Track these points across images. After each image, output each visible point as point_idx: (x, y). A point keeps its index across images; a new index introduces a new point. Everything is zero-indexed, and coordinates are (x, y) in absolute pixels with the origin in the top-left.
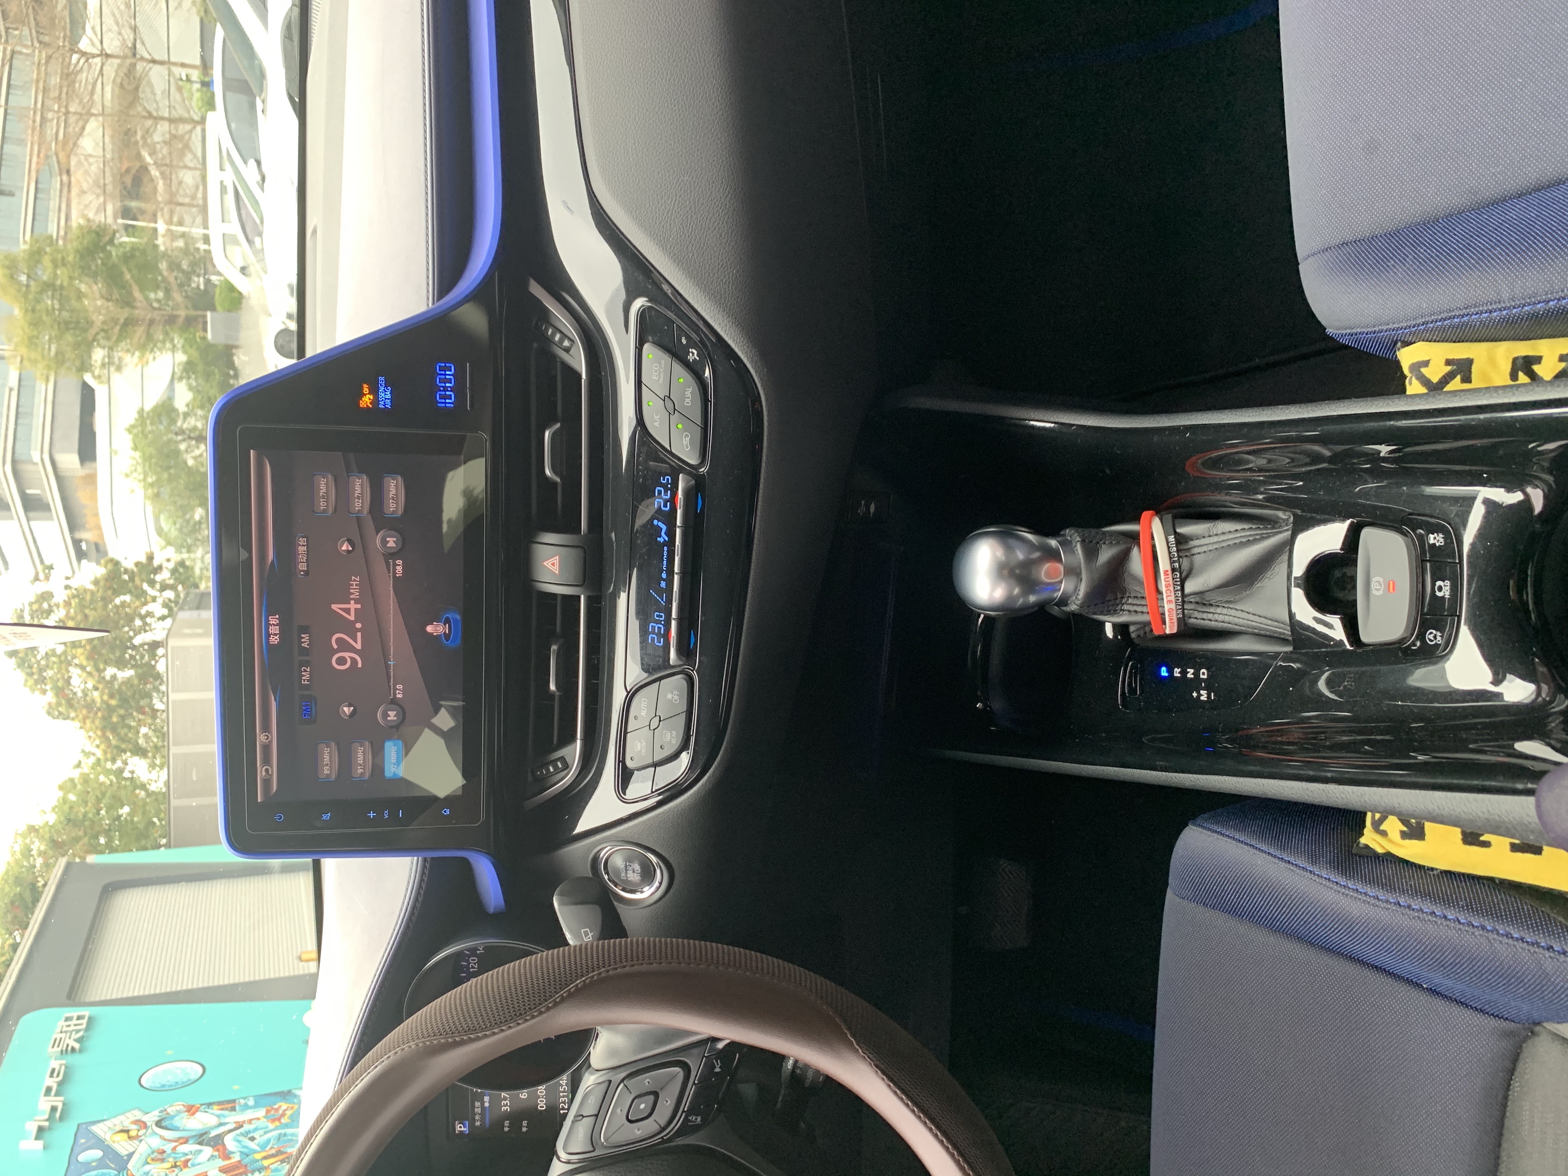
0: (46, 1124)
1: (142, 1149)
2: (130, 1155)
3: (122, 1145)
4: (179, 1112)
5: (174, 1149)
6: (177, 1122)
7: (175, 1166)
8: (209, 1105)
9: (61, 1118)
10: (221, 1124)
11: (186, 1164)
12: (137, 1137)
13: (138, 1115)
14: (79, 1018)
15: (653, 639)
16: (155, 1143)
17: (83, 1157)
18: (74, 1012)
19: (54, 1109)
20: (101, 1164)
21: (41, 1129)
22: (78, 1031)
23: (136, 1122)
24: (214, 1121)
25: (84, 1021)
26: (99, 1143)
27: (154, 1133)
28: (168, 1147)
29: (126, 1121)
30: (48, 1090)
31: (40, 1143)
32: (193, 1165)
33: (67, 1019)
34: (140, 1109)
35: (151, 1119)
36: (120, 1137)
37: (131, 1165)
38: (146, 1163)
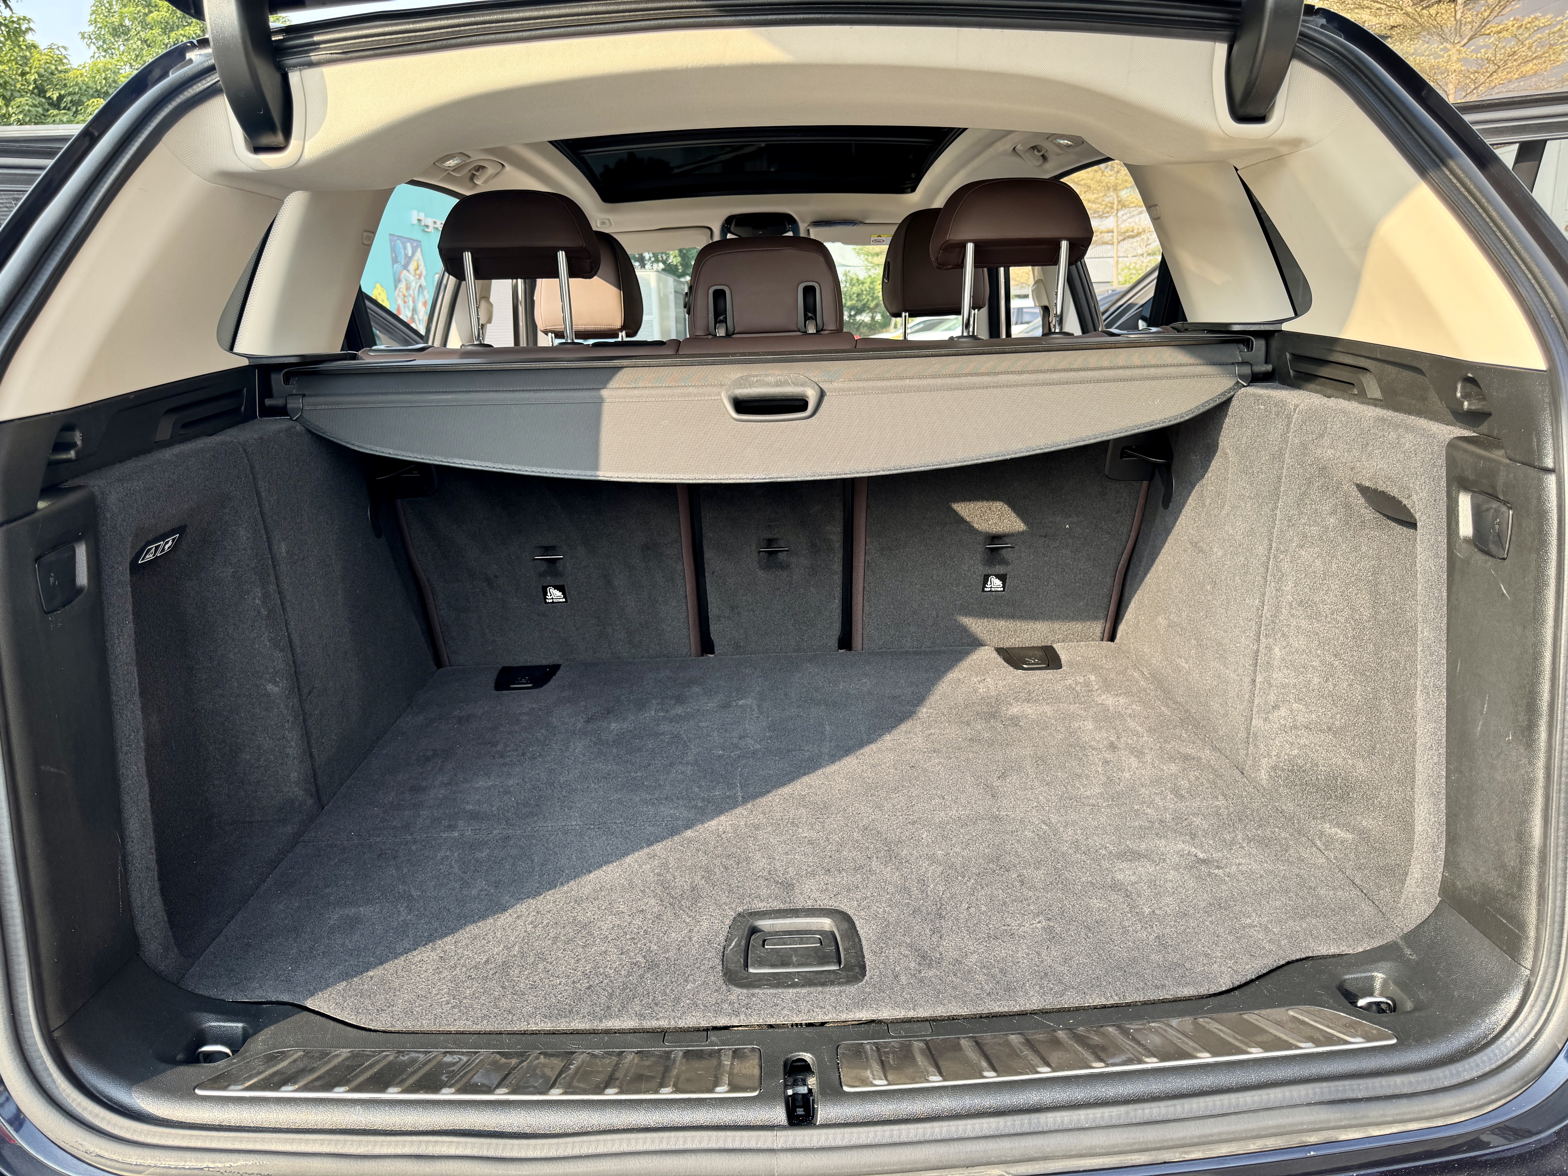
0: (423, 224)
1: (411, 278)
2: (408, 271)
3: (412, 267)
4: (424, 296)
5: (410, 295)
6: (421, 296)
7: (405, 296)
9: (424, 231)
10: (419, 320)
11: (405, 302)
12: (416, 274)
13: (424, 273)
16: (413, 284)
17: (409, 245)
19: (427, 226)
20: (406, 255)
21: (419, 220)
23: (421, 273)
24: (421, 318)
26: (414, 253)
27: (416, 283)
28: (411, 292)
29: (422, 268)
30: (435, 222)
31: (415, 222)
32: (405, 307)
34: (426, 274)
35: (423, 281)
36: (415, 264)
37: (405, 272)
38: (406, 281)
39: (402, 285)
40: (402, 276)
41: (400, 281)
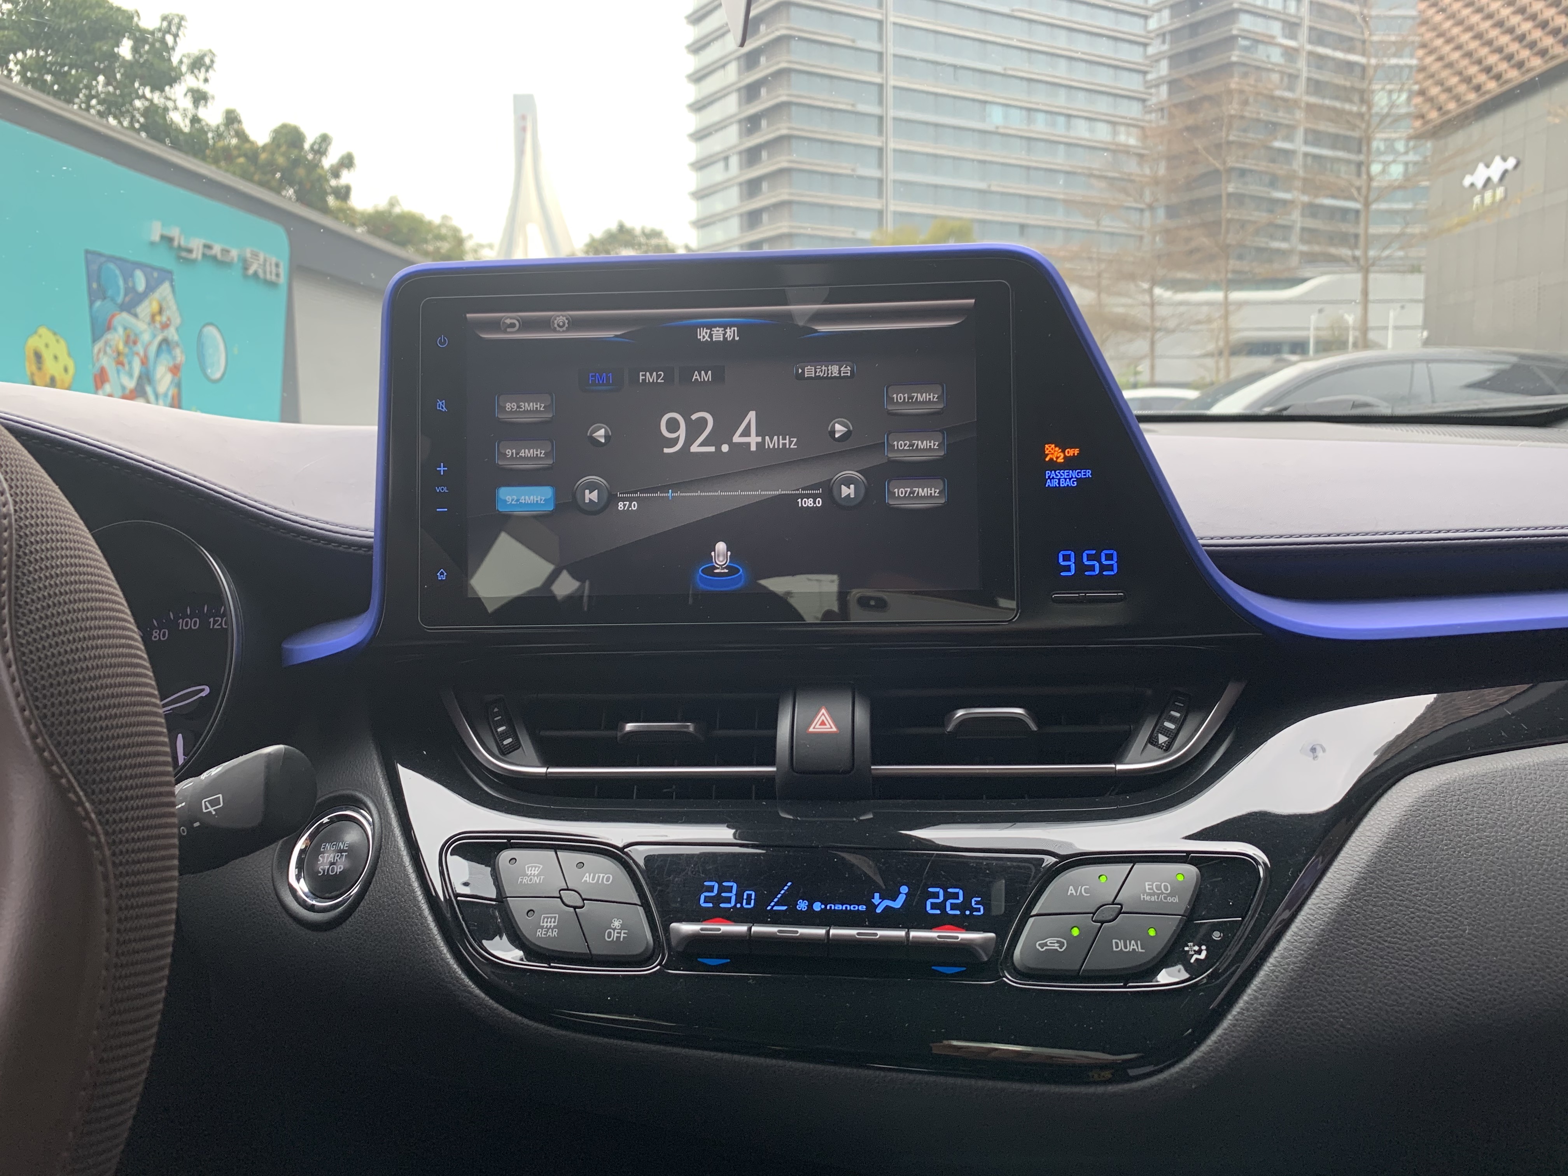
0: (176, 244)
1: (141, 326)
2: (136, 316)
3: (146, 308)
4: (174, 358)
5: (137, 354)
6: (164, 357)
7: (119, 354)
8: (179, 385)
9: (179, 258)
11: (120, 363)
12: (154, 322)
13: (176, 323)
14: (278, 275)
15: (711, 889)
16: (146, 337)
17: (139, 274)
18: (283, 271)
19: (190, 251)
20: (130, 290)
21: (171, 239)
22: (265, 272)
23: (169, 321)
25: (274, 278)
26: (151, 288)
27: (154, 336)
28: (140, 348)
29: (172, 312)
30: (208, 247)
31: (157, 239)
32: (118, 372)
33: (277, 265)
34: (181, 325)
35: (172, 334)
36: (155, 307)
37: (125, 315)
38: (125, 329)
39: (116, 338)
40: (116, 321)
41: (109, 327)
